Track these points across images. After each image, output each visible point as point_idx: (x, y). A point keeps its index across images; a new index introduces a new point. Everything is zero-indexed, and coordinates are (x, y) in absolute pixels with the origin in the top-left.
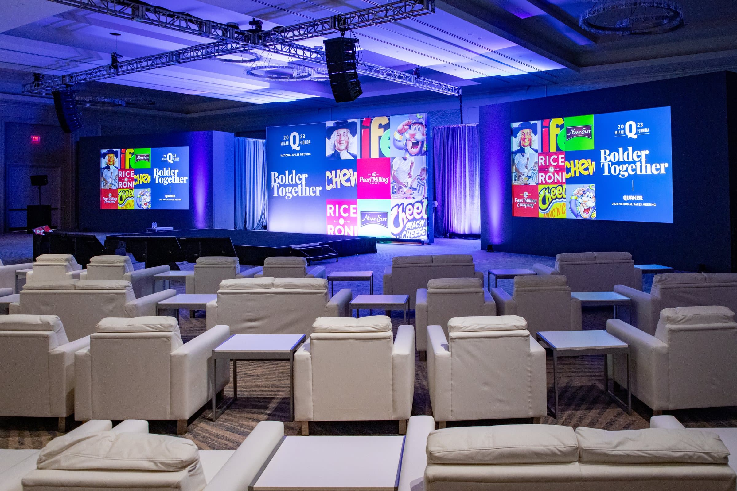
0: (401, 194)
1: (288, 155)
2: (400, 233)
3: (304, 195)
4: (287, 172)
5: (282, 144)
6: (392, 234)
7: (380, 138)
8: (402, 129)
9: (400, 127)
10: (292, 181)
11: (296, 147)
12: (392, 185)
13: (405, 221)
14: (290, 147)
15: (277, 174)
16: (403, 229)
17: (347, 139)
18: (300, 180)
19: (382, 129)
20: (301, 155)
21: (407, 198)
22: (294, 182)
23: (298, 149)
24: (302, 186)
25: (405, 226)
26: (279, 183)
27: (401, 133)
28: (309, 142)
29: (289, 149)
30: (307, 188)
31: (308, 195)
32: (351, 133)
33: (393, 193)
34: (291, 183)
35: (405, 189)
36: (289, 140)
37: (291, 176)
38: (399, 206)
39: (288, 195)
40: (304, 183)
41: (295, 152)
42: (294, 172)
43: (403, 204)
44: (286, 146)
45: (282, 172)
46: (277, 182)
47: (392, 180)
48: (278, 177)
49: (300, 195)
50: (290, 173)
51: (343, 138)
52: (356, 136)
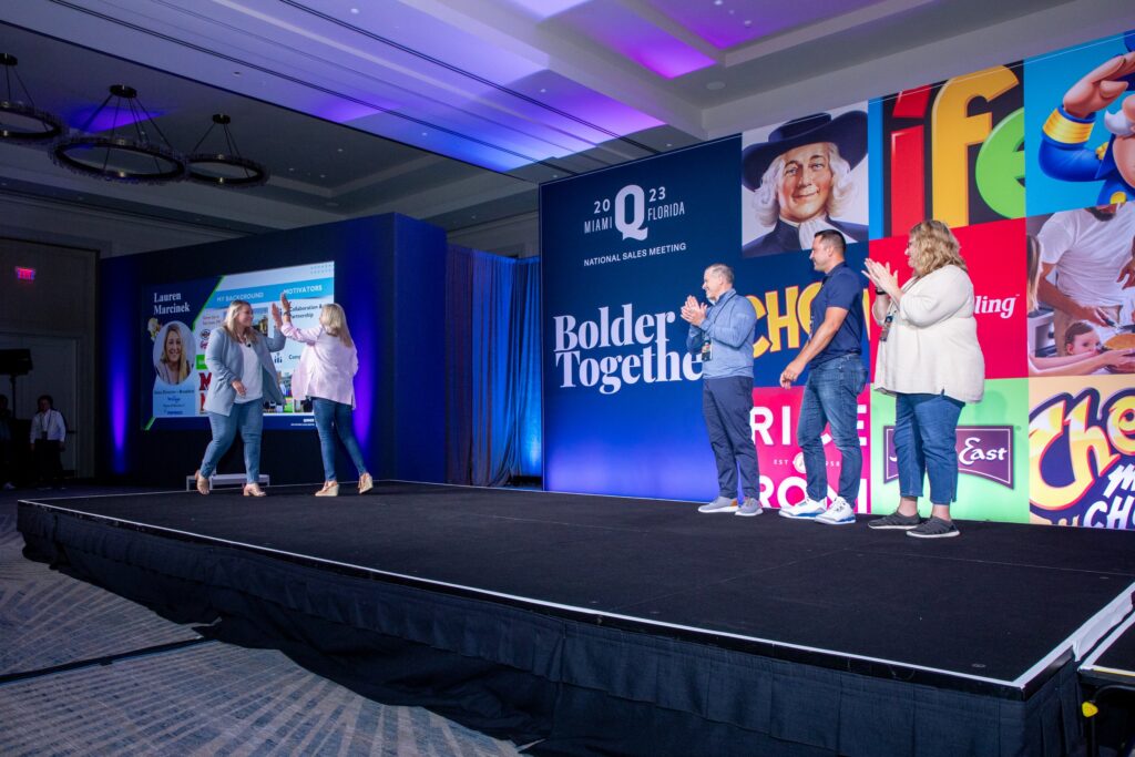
0: (1081, 355)
1: (608, 259)
2: (1080, 506)
3: (662, 377)
4: (604, 312)
5: (587, 229)
6: (1034, 509)
7: (973, 151)
8: (1090, 98)
9: (1077, 92)
10: (622, 339)
11: (634, 231)
12: (1032, 325)
13: (1103, 460)
14: (614, 233)
15: (572, 321)
16: (1095, 491)
17: (824, 176)
18: (650, 331)
19: (986, 117)
20: (652, 252)
21: (1112, 369)
22: (628, 341)
23: (642, 235)
24: (655, 350)
25: (1100, 482)
26: (578, 347)
27: (1081, 114)
28: (679, 209)
29: (613, 240)
30: (675, 356)
31: (675, 377)
32: (843, 154)
33: (1041, 352)
34: (617, 342)
35: (1103, 334)
36: (612, 213)
37: (617, 322)
38: (1070, 402)
39: (607, 380)
40: (662, 341)
41: (633, 244)
42: (628, 309)
43: (1093, 394)
44: (603, 232)
45: (587, 314)
46: (573, 345)
47: (1033, 302)
48: (576, 330)
49: (648, 378)
50: (616, 313)
51: (808, 176)
52: (865, 163)
